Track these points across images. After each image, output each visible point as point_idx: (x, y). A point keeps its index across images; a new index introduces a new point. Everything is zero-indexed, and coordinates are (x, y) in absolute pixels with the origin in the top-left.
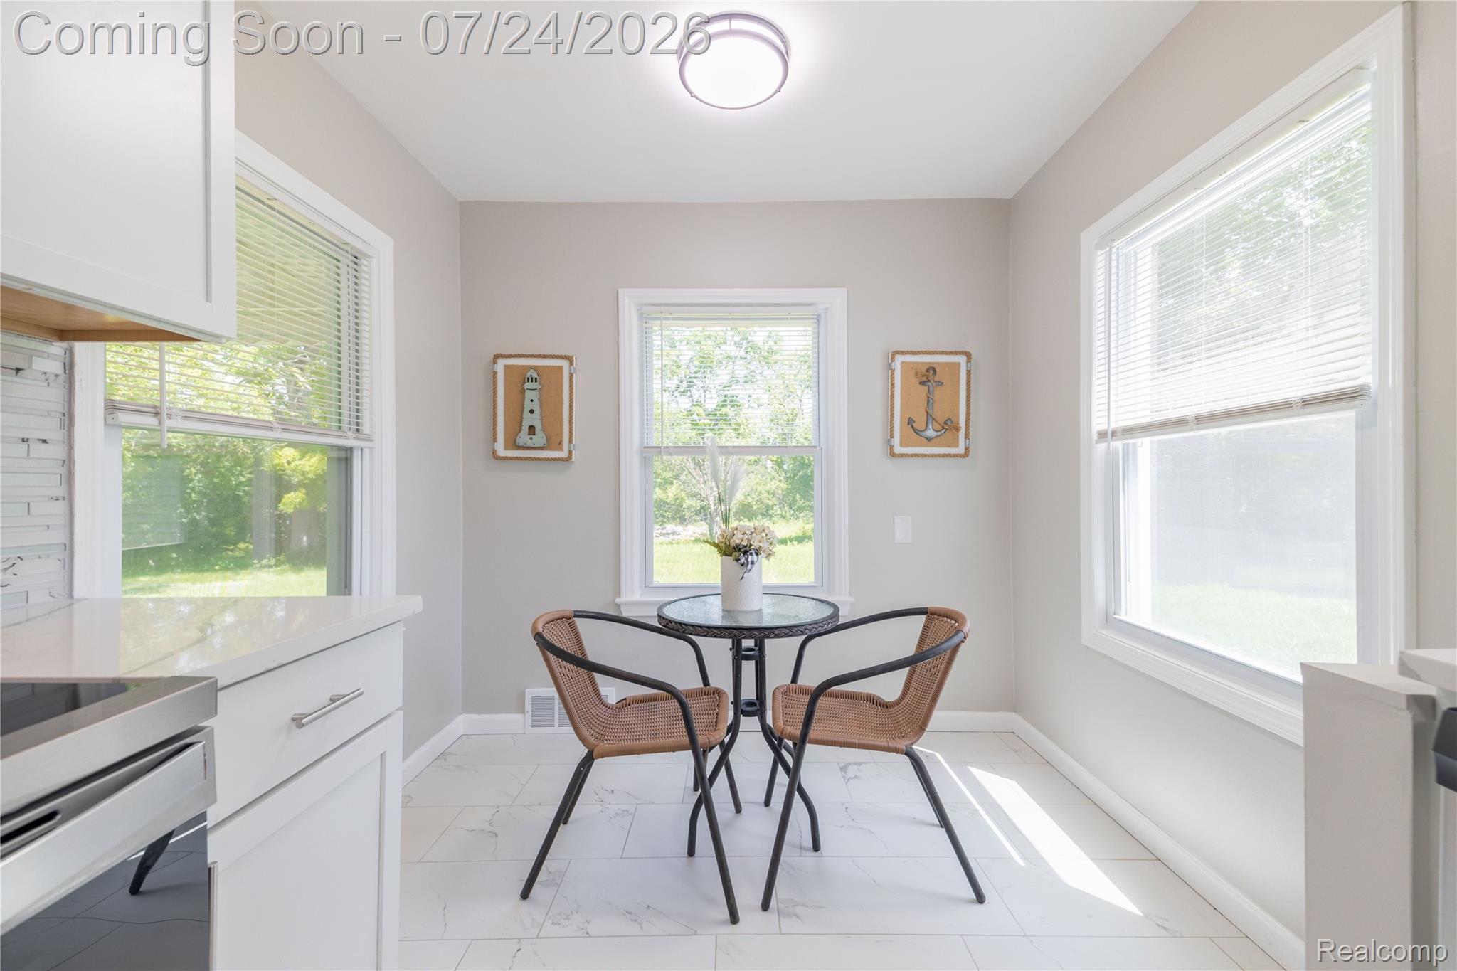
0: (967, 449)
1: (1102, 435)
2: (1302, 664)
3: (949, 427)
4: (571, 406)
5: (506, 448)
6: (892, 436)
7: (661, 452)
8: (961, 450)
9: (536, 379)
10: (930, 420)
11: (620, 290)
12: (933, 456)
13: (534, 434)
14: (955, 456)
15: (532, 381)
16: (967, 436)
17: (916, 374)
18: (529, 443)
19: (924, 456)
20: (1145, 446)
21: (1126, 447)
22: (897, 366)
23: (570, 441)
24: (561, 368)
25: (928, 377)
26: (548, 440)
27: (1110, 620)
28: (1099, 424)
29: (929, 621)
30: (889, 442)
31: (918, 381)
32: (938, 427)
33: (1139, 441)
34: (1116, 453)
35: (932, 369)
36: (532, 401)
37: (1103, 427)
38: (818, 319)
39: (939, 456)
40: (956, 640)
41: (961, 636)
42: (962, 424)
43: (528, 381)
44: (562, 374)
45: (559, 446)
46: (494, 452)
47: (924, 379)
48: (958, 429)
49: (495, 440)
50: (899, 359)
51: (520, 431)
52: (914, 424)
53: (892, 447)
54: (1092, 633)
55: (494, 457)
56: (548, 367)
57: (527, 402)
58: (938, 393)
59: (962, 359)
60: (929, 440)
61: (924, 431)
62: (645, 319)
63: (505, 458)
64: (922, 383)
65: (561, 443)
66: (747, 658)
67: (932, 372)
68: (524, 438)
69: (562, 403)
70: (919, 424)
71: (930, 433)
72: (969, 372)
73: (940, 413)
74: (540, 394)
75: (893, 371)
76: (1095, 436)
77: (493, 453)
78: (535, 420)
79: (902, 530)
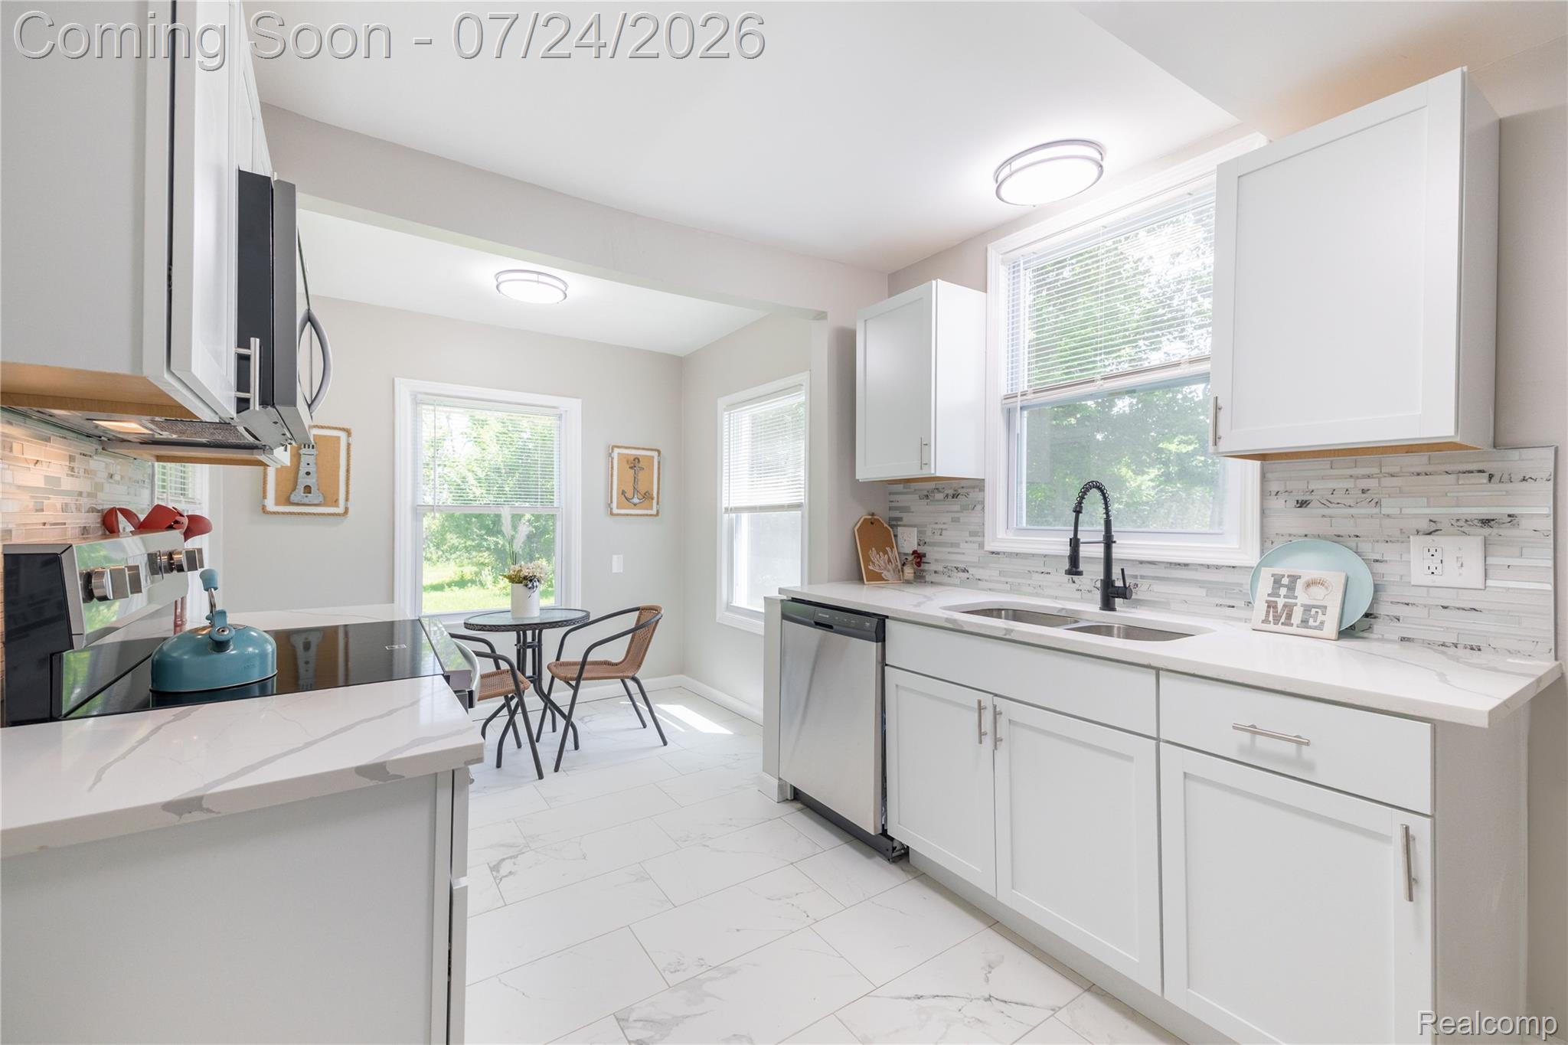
0: (658, 511)
1: (726, 509)
2: (765, 598)
3: (647, 496)
4: (348, 471)
5: (277, 503)
6: (612, 502)
7: (433, 509)
8: (654, 512)
9: (313, 446)
10: (636, 492)
11: (396, 379)
12: (637, 515)
13: (310, 493)
14: (651, 515)
15: (309, 448)
16: (658, 504)
17: (628, 462)
18: (306, 501)
19: (631, 515)
20: (745, 517)
21: (737, 516)
22: (615, 455)
23: (347, 500)
24: (338, 438)
25: (635, 463)
26: (325, 498)
27: (730, 608)
28: (725, 504)
29: (641, 614)
30: (609, 505)
31: (628, 466)
32: (641, 497)
33: (742, 514)
34: (732, 519)
35: (637, 459)
36: (308, 464)
37: (727, 505)
38: (560, 417)
39: (641, 515)
40: (658, 617)
41: (660, 615)
42: (655, 495)
43: (305, 447)
44: (339, 443)
45: (336, 503)
46: (264, 507)
47: (632, 465)
48: (652, 499)
49: (264, 497)
50: (617, 451)
51: (294, 489)
52: (626, 495)
53: (611, 509)
54: (722, 616)
55: (264, 512)
56: (325, 436)
57: (303, 464)
58: (641, 475)
59: (655, 454)
60: (635, 505)
61: (633, 498)
62: (417, 402)
63: (274, 513)
64: (631, 468)
65: (337, 501)
66: (529, 647)
67: (637, 461)
68: (299, 495)
69: (338, 467)
70: (629, 495)
71: (636, 500)
72: (659, 463)
73: (642, 489)
74: (316, 459)
75: (612, 459)
76: (723, 510)
77: (263, 509)
78: (311, 481)
79: (617, 564)
